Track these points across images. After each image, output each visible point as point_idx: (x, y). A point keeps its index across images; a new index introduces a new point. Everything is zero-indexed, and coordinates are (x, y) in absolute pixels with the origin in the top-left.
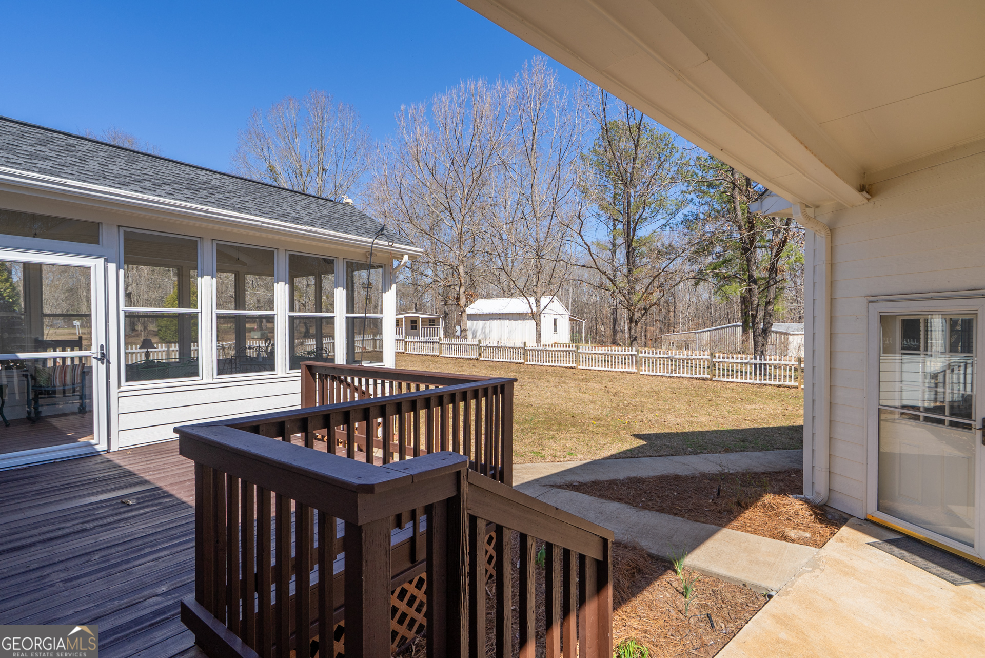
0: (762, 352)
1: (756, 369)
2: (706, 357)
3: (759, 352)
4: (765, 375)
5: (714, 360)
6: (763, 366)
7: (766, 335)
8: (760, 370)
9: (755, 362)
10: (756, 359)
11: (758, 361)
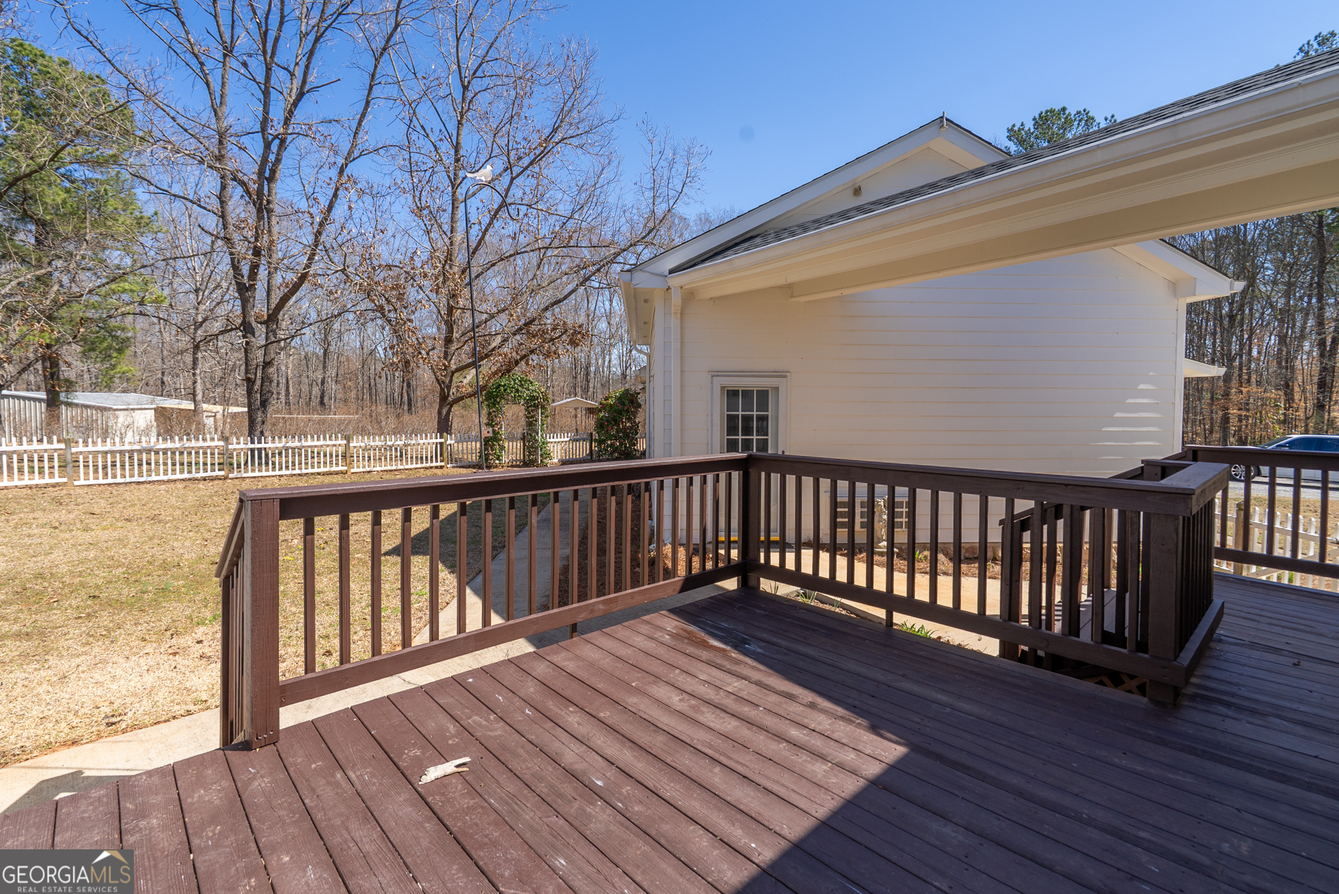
0: (262, 433)
1: (253, 456)
2: (216, 443)
3: (258, 433)
4: (267, 464)
5: (230, 447)
6: (263, 452)
7: (265, 409)
8: (260, 458)
9: (252, 446)
10: (252, 442)
11: (257, 446)
